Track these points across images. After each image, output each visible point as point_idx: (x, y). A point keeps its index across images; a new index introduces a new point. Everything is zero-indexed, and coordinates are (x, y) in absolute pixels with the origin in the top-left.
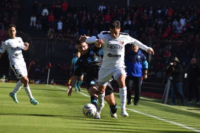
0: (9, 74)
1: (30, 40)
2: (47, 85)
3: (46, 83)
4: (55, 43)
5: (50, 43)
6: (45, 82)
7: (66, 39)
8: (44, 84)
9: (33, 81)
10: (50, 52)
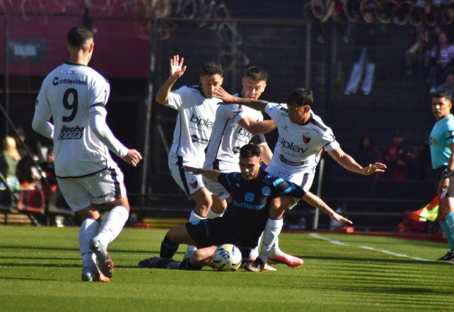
0: (140, 190)
1: (233, 28)
2: (315, 235)
3: (309, 228)
4: (346, 39)
5: (321, 40)
6: (303, 220)
7: (396, 21)
8: (299, 231)
10: (323, 81)
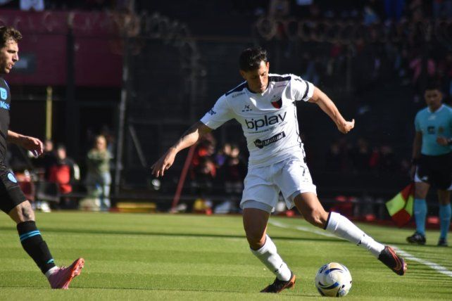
9: (208, 204)
